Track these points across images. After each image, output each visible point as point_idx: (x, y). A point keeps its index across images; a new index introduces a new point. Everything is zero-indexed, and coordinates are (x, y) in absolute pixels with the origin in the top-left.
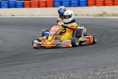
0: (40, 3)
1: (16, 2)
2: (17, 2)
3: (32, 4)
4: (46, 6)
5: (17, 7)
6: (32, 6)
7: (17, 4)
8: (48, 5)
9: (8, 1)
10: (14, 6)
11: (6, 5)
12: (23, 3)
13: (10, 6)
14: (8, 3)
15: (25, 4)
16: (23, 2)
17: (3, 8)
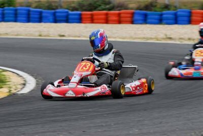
0: (109, 15)
1: (67, 12)
2: (70, 12)
3: (95, 17)
4: (119, 22)
5: (70, 21)
6: (95, 21)
7: (70, 17)
8: (122, 19)
9: (53, 11)
10: (64, 19)
11: (51, 18)
12: (80, 15)
13: (58, 19)
14: (54, 14)
15: (83, 16)
16: (79, 12)
17: (45, 22)
